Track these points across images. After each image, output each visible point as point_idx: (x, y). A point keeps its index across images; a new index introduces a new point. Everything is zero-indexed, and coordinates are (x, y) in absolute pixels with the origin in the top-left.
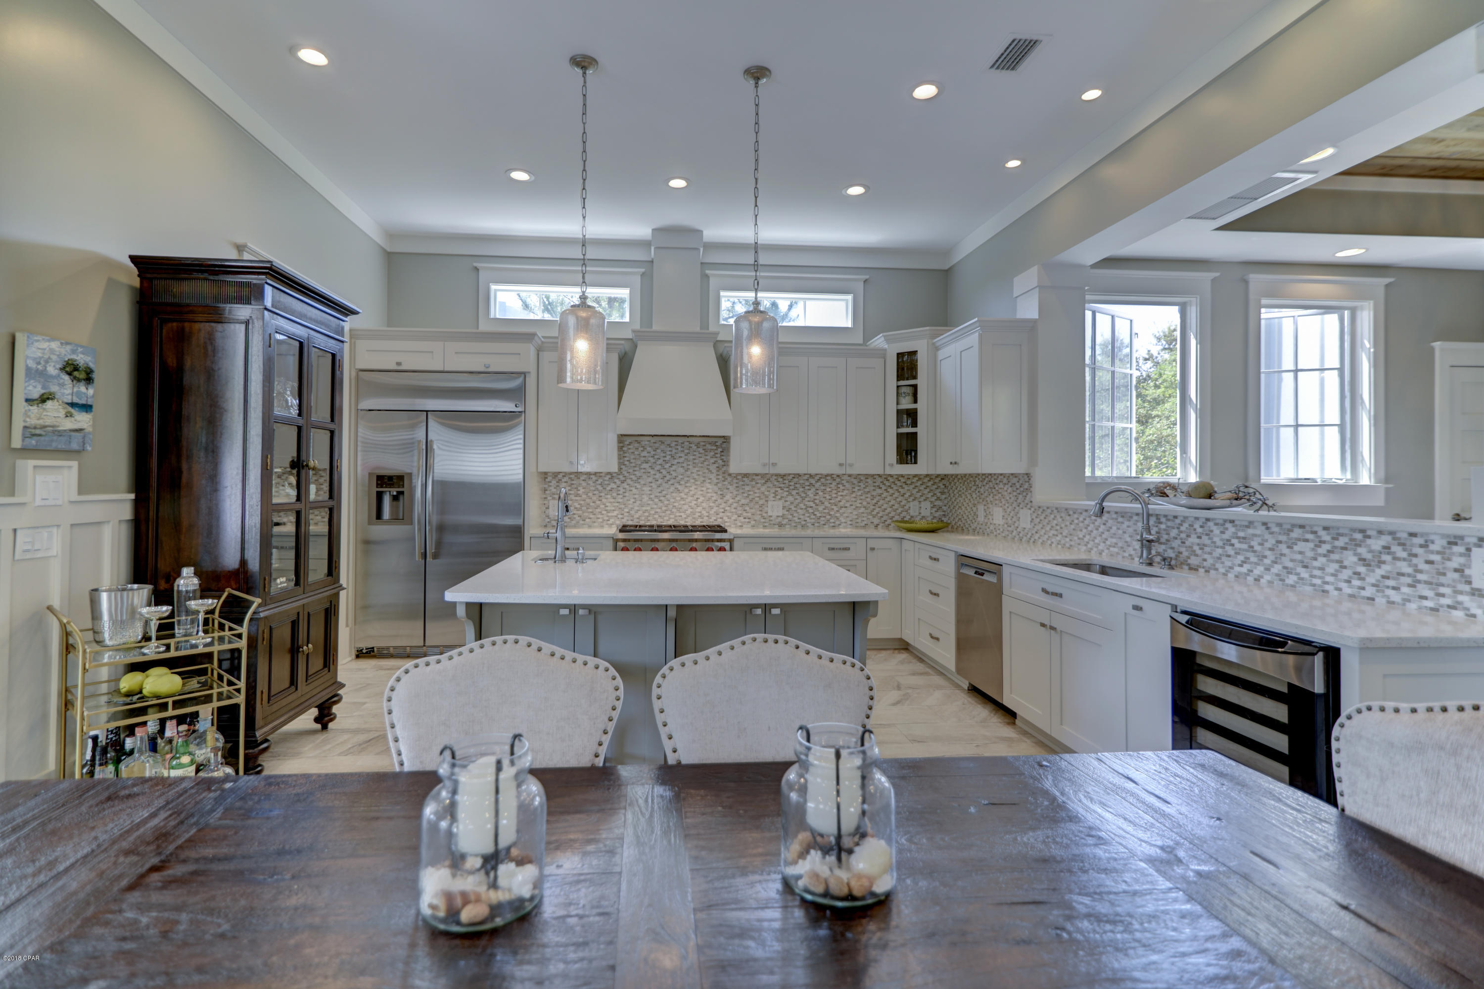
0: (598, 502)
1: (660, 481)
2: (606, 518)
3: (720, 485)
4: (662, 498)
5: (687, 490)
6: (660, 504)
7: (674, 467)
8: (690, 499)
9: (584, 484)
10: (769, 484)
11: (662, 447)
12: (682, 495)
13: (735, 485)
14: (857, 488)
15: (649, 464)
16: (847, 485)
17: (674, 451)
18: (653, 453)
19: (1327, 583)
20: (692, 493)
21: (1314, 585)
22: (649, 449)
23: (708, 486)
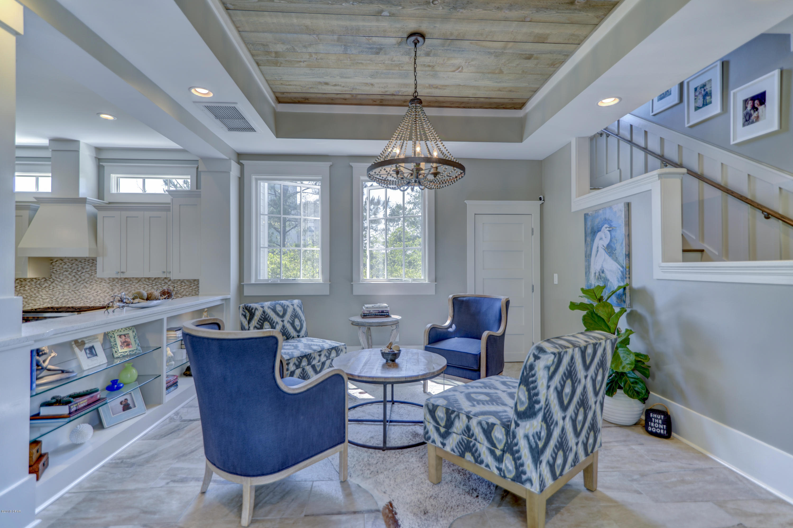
0: (37, 294)
1: (75, 282)
2: (42, 303)
3: (111, 284)
4: (76, 292)
5: (91, 287)
6: (75, 295)
7: (83, 274)
8: (93, 292)
9: (29, 284)
10: (140, 283)
11: (77, 262)
12: (88, 289)
13: (120, 284)
14: (193, 284)
15: (68, 272)
16: (187, 283)
17: (83, 265)
18: (70, 266)
20: (94, 288)
22: (68, 264)
23: (104, 284)
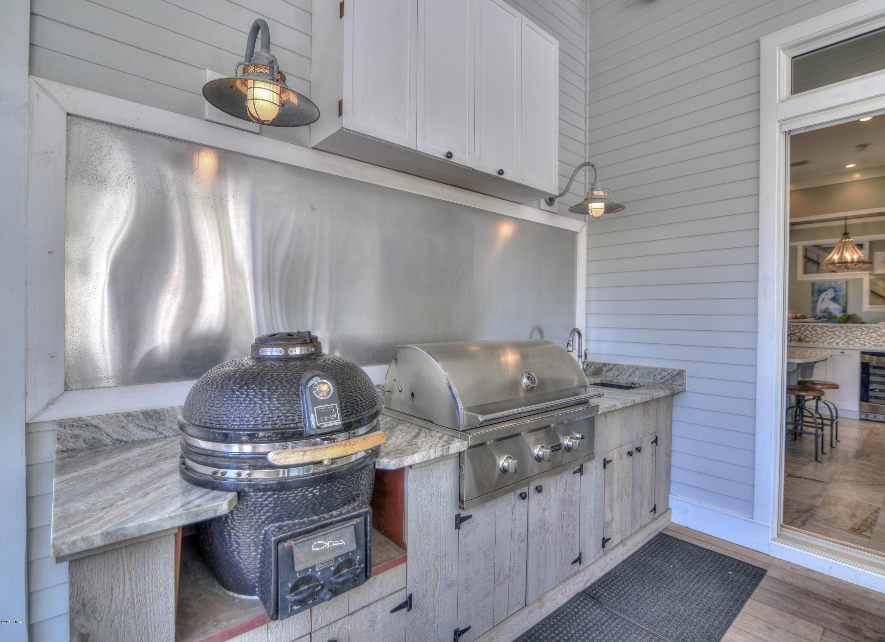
19: (865, 342)
21: (860, 343)
